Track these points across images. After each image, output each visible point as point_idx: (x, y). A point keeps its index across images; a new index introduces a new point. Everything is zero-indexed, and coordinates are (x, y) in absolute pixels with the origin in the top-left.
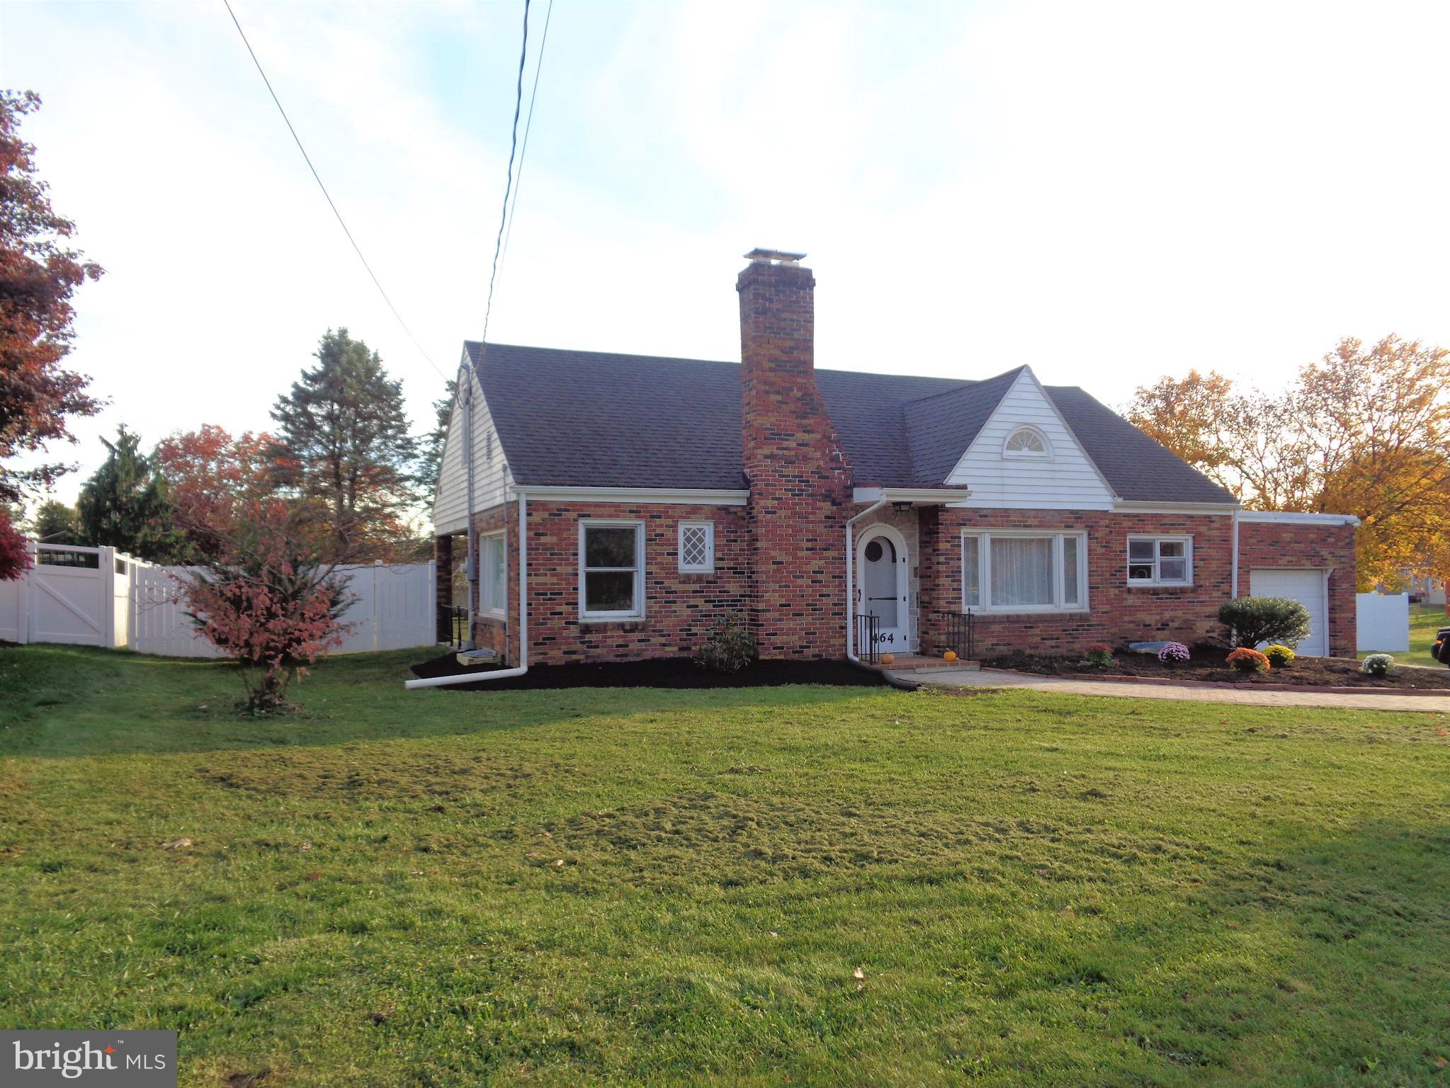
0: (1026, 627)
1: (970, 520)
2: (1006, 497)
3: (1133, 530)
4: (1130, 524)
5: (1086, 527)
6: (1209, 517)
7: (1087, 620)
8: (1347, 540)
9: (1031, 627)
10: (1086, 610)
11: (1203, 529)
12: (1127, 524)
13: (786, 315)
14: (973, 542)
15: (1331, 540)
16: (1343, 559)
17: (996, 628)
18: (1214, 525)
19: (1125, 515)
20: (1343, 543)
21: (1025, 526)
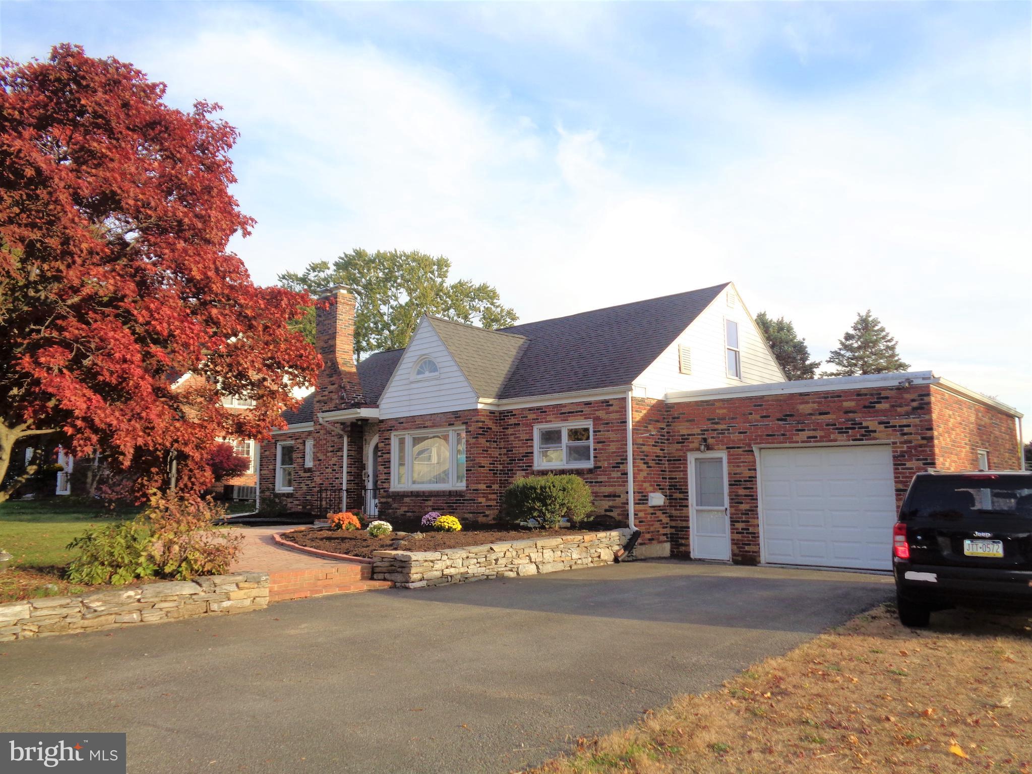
0: (423, 500)
1: (394, 427)
2: (412, 408)
3: (536, 421)
4: (534, 416)
5: (463, 423)
6: (607, 401)
7: (462, 496)
8: (915, 404)
9: (427, 500)
10: (465, 488)
11: (601, 414)
12: (531, 416)
13: (326, 322)
14: (402, 442)
15: (884, 406)
16: (906, 430)
17: (407, 500)
18: (611, 408)
19: (530, 409)
20: (909, 408)
21: (424, 427)
